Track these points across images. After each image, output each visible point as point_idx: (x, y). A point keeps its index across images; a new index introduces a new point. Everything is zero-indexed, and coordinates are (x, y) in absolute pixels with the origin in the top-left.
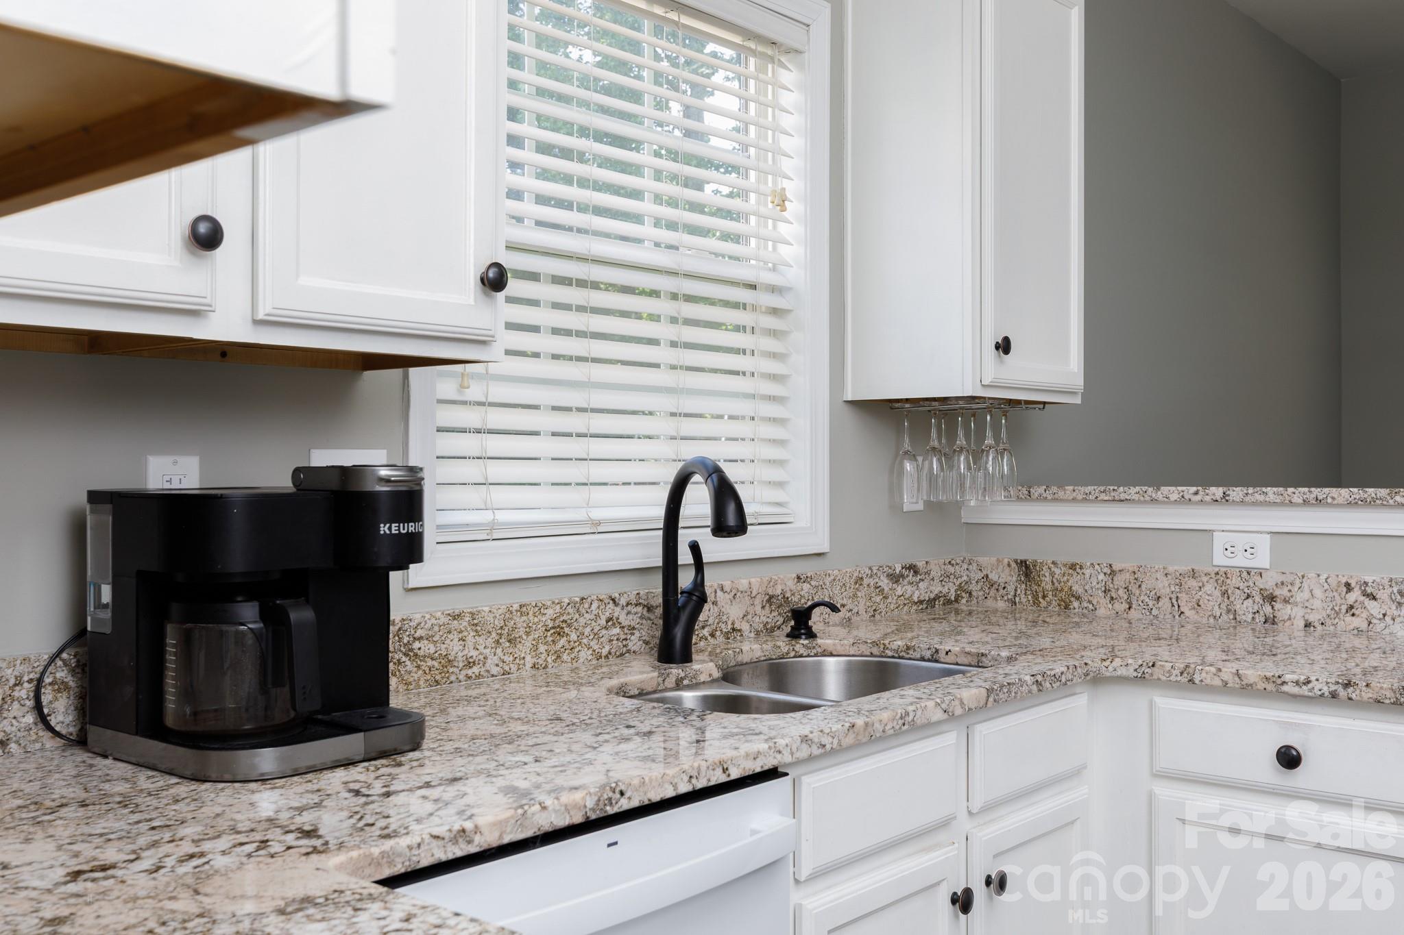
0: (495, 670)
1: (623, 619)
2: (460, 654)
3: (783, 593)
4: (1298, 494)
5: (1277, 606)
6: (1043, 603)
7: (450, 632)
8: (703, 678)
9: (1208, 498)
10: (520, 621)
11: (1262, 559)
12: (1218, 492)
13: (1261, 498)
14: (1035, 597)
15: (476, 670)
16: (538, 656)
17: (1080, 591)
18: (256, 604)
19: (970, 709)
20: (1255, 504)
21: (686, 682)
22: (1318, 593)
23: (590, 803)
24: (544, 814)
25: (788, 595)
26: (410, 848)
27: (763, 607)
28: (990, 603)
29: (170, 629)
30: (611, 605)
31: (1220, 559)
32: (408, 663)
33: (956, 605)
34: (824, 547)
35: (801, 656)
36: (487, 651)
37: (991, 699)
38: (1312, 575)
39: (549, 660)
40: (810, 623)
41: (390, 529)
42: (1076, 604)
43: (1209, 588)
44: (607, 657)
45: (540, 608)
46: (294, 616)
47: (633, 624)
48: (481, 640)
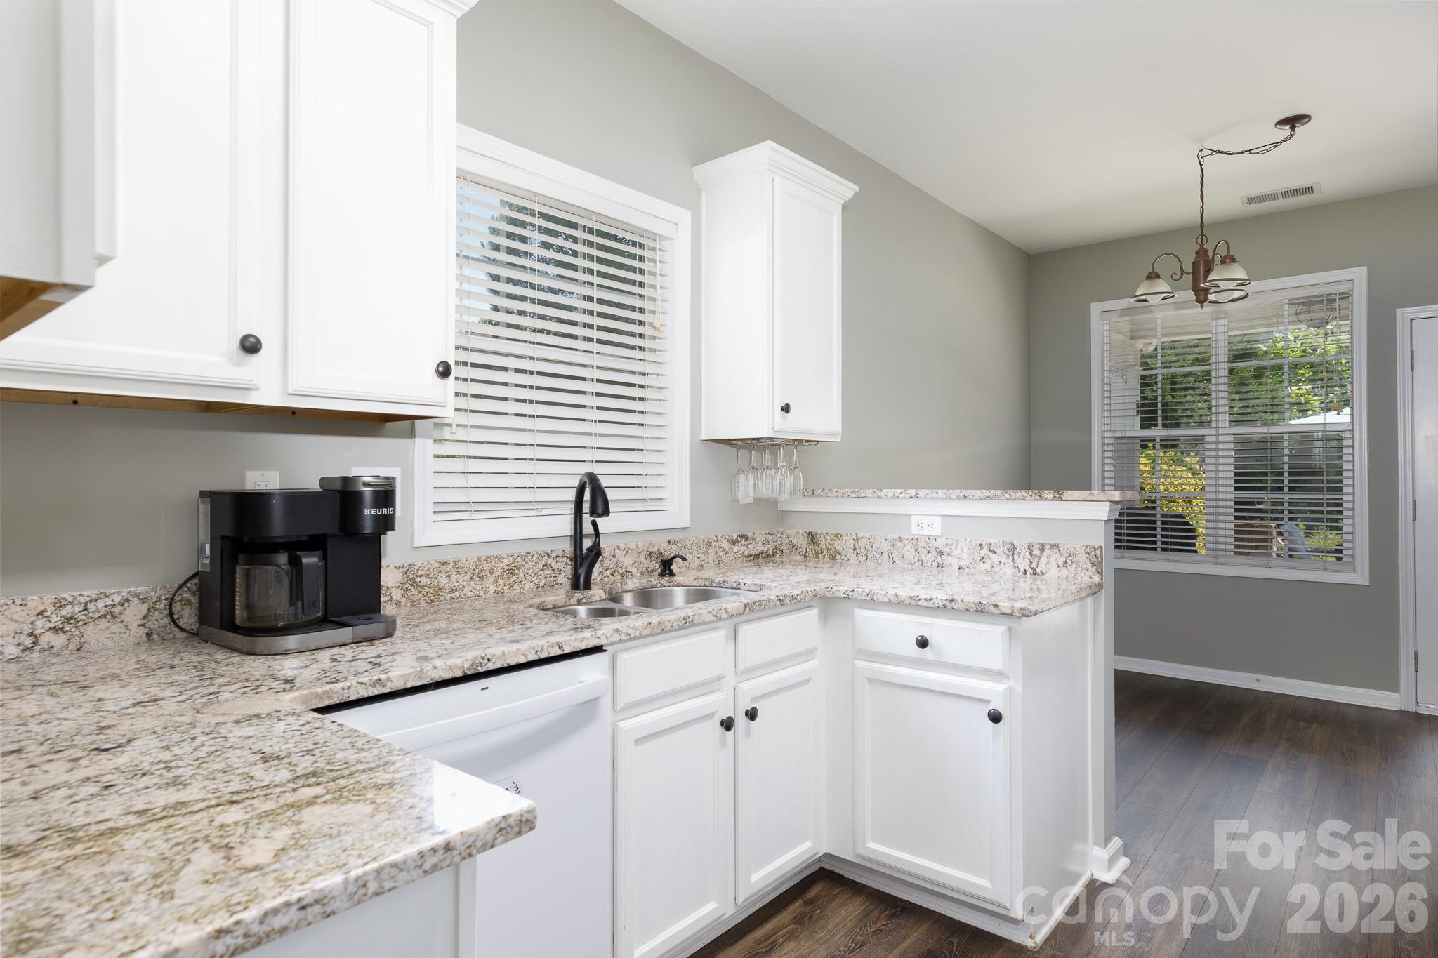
0: (469, 594)
1: (554, 565)
2: (447, 585)
3: (659, 550)
4: (954, 493)
5: (944, 557)
6: (821, 557)
7: (440, 572)
8: (595, 599)
9: (907, 496)
10: (486, 566)
11: (937, 531)
12: (912, 492)
13: (935, 496)
14: (817, 553)
15: (457, 594)
16: (497, 586)
17: (841, 549)
18: (286, 554)
19: (732, 615)
20: (932, 498)
21: (584, 601)
22: (966, 550)
23: (467, 665)
24: (435, 671)
25: (662, 551)
26: (343, 689)
27: (646, 559)
28: (793, 557)
29: (238, 568)
30: (546, 557)
31: (915, 531)
32: (413, 590)
33: (773, 558)
34: (688, 524)
35: (665, 586)
36: (465, 583)
37: (747, 609)
38: (962, 540)
39: (505, 588)
40: (672, 567)
41: (370, 512)
42: (838, 557)
43: (908, 547)
44: (543, 587)
45: (499, 559)
46: (304, 561)
47: (560, 568)
48: (460, 577)
